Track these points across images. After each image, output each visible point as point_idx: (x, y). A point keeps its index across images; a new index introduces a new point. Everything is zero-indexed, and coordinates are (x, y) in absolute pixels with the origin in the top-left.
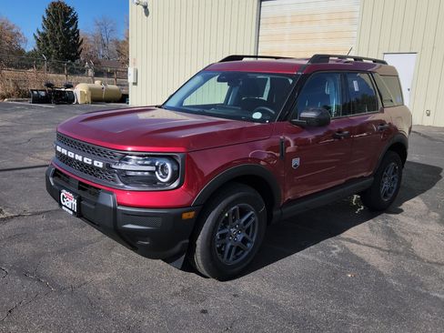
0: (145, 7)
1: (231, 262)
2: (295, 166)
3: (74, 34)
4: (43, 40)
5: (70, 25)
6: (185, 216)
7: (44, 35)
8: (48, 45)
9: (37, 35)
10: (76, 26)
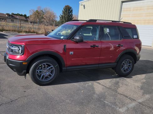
0: (84, 6)
1: (43, 80)
2: (71, 54)
3: (71, 16)
4: (62, 17)
5: (70, 13)
6: (24, 63)
7: (62, 16)
8: (63, 19)
9: (60, 16)
10: (72, 13)
